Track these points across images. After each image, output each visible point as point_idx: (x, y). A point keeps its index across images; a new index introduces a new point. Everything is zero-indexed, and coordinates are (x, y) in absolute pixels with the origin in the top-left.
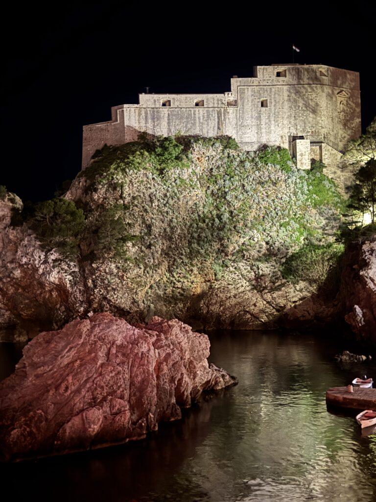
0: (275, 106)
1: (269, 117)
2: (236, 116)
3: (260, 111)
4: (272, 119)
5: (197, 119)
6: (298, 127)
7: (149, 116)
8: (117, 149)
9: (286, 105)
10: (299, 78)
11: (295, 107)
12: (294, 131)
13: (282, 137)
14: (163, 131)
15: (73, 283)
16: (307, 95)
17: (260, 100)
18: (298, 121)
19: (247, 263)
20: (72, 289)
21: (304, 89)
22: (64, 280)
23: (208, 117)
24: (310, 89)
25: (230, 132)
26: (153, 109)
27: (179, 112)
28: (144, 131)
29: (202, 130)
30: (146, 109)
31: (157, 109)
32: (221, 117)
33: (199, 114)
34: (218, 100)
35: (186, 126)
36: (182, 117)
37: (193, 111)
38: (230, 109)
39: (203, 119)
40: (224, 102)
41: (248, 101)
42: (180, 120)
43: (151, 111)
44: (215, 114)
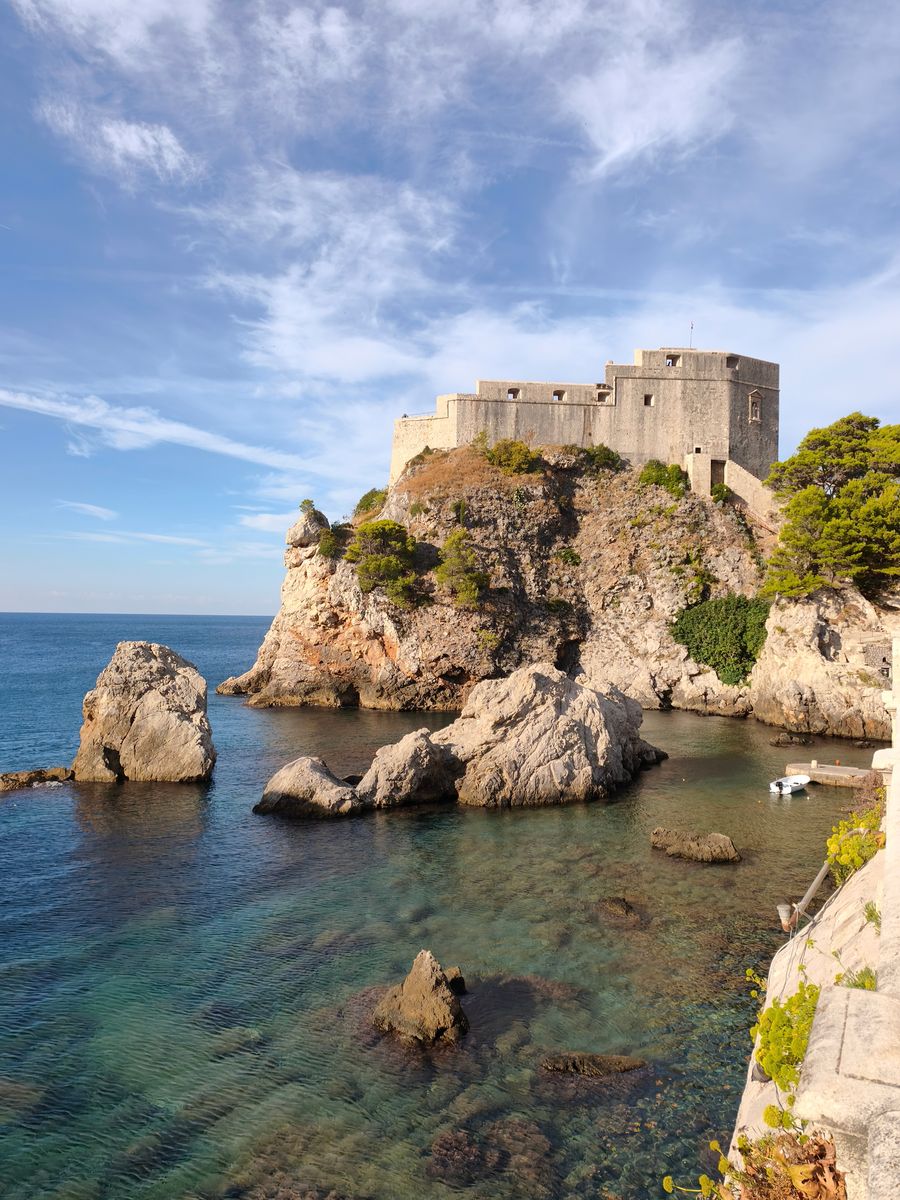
0: (664, 404)
1: (655, 419)
2: (610, 415)
3: (643, 411)
4: (659, 422)
5: (557, 418)
6: (695, 436)
7: (490, 410)
8: (446, 455)
9: (679, 405)
10: (698, 369)
11: (691, 408)
12: (689, 441)
13: (672, 448)
14: (508, 432)
15: (402, 634)
16: (708, 393)
17: (643, 396)
18: (694, 428)
19: (627, 619)
20: (401, 641)
21: (704, 385)
22: (390, 629)
23: (571, 415)
24: (712, 385)
25: (601, 438)
26: (496, 401)
27: (532, 406)
28: (482, 431)
29: (562, 433)
30: (488, 401)
31: (502, 402)
32: (589, 416)
33: (559, 410)
34: (586, 393)
35: (540, 426)
36: (535, 414)
37: (550, 405)
38: (602, 405)
39: (565, 418)
40: (594, 396)
41: (627, 396)
42: (533, 417)
43: (494, 404)
44: (581, 412)
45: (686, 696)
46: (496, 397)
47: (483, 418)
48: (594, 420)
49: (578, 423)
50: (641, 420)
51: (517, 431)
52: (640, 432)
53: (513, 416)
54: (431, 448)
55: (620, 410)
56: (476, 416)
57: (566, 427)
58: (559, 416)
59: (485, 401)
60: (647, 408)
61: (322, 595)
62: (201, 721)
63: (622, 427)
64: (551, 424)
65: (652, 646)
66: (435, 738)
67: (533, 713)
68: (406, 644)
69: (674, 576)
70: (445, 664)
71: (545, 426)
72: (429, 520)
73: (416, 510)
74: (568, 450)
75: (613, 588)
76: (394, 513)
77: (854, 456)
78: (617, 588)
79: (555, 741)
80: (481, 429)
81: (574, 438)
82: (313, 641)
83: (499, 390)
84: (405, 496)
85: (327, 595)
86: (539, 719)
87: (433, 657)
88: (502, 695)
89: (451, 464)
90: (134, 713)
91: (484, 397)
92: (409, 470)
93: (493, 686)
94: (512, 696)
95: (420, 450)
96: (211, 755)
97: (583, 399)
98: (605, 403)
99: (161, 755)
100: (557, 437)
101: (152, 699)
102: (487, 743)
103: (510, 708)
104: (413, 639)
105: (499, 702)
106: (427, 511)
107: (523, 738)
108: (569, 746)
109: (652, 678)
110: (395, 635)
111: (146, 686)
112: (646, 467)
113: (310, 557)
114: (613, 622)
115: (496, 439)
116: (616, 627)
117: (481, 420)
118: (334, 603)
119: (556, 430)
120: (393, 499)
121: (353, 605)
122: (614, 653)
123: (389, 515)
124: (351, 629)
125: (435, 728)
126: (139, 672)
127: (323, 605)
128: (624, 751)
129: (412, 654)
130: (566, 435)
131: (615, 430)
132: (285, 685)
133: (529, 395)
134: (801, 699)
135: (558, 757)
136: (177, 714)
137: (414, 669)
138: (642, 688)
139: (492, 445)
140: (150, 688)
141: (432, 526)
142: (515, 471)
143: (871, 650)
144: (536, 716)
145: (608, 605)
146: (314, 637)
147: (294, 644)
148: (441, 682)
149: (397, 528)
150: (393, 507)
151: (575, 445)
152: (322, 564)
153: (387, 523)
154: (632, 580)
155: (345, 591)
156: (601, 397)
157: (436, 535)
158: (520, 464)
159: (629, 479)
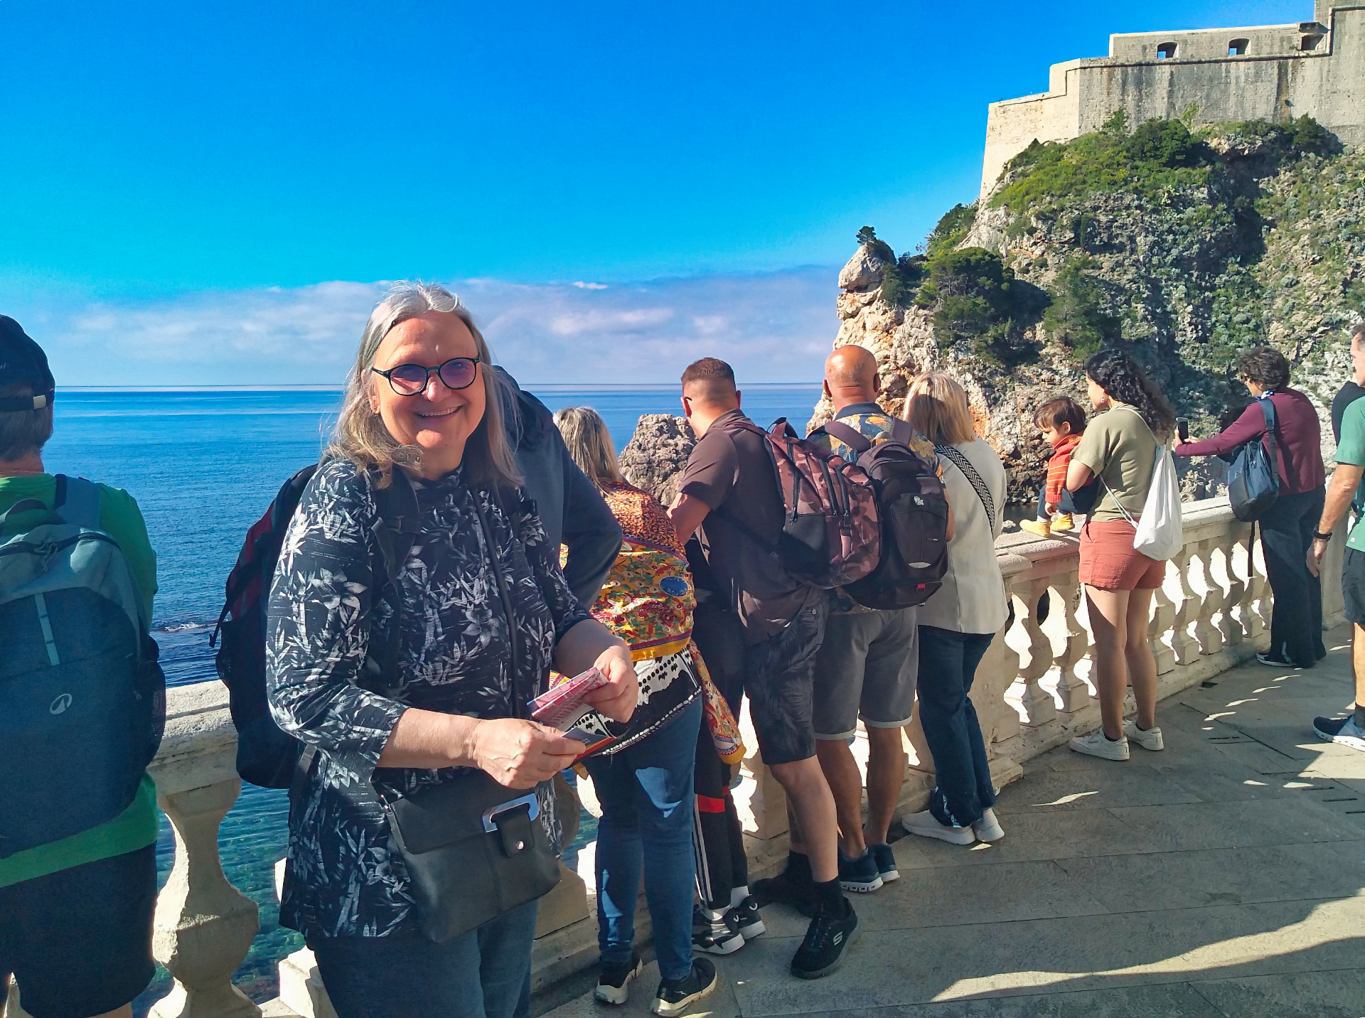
2: (1321, 70)
5: (1233, 81)
7: (1130, 79)
8: (1063, 148)
14: (1158, 108)
15: (993, 402)
22: (977, 396)
23: (1257, 74)
25: (1303, 105)
26: (1140, 65)
27: (1195, 67)
28: (1117, 110)
29: (1242, 103)
30: (1126, 66)
31: (1148, 64)
32: (1286, 74)
33: (1238, 69)
34: (1282, 40)
35: (1208, 96)
36: (1199, 79)
37: (1223, 64)
38: (1308, 56)
39: (1246, 80)
40: (1295, 43)
41: (1351, 37)
42: (1197, 82)
43: (1136, 70)
44: (1273, 69)
46: (1139, 59)
47: (1118, 92)
48: (1294, 79)
49: (1268, 88)
51: (1172, 105)
53: (1166, 84)
54: (1041, 142)
55: (1338, 63)
56: (1109, 89)
57: (1249, 94)
58: (1237, 78)
59: (1122, 65)
61: (886, 353)
63: (1341, 86)
64: (1224, 92)
68: (999, 415)
71: (1216, 94)
72: (1035, 244)
73: (1016, 231)
74: (1250, 128)
75: (1314, 329)
76: (985, 238)
78: (1321, 329)
80: (1115, 109)
81: (1261, 109)
83: (1144, 48)
84: (1001, 211)
89: (1070, 159)
91: (1120, 61)
92: (1008, 175)
95: (1024, 145)
97: (1276, 49)
98: (1312, 53)
100: (1233, 110)
104: (1008, 408)
106: (1032, 231)
110: (983, 403)
113: (870, 303)
114: (1312, 379)
115: (1138, 120)
117: (1116, 95)
118: (901, 363)
119: (1233, 99)
120: (984, 215)
121: (928, 365)
123: (979, 237)
126: (663, 451)
127: (887, 366)
129: (1007, 429)
130: (1248, 105)
131: (1329, 93)
133: (1190, 51)
139: (1132, 128)
141: (1038, 252)
142: (1165, 165)
145: (1305, 356)
149: (987, 258)
150: (983, 229)
151: (1262, 120)
152: (885, 312)
153: (974, 251)
154: (1346, 317)
155: (916, 346)
156: (1307, 43)
157: (1044, 265)
158: (1173, 155)
159: (1350, 164)
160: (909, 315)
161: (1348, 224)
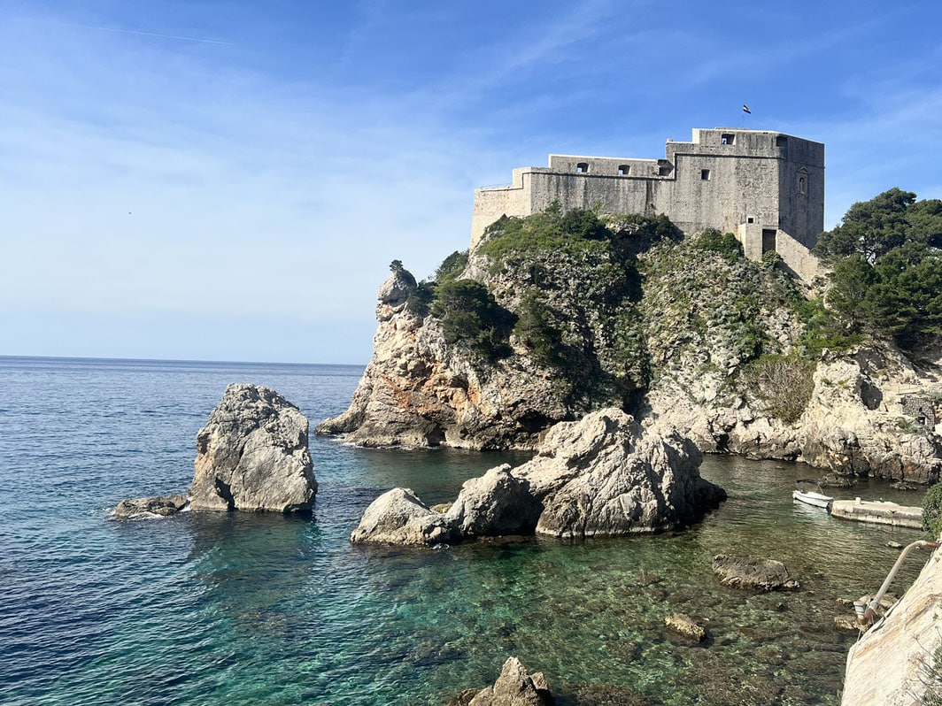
0: (720, 178)
1: (712, 191)
2: (670, 188)
3: (701, 184)
5: (622, 190)
6: (748, 208)
7: (561, 183)
8: (521, 222)
9: (733, 180)
10: (750, 147)
11: (744, 182)
12: (742, 212)
13: (726, 218)
14: (578, 202)
15: (483, 382)
16: (759, 170)
17: (700, 171)
18: (746, 201)
19: (687, 371)
20: (482, 387)
21: (757, 162)
22: (472, 378)
23: (635, 187)
24: (763, 161)
25: (662, 207)
26: (566, 175)
27: (600, 180)
28: (554, 200)
29: (626, 203)
30: (559, 175)
31: (572, 175)
32: (651, 188)
33: (624, 183)
34: (648, 168)
35: (607, 197)
36: (602, 186)
37: (616, 180)
38: (663, 180)
39: (629, 190)
40: (656, 171)
41: (686, 170)
42: (601, 189)
43: (565, 177)
44: (644, 185)
45: (740, 440)
46: (566, 171)
47: (554, 190)
48: (656, 192)
49: (641, 195)
50: (699, 192)
51: (586, 201)
52: (698, 204)
53: (582, 187)
54: (508, 216)
55: (679, 185)
56: (549, 187)
57: (630, 198)
58: (624, 188)
59: (556, 174)
60: (705, 183)
61: (411, 346)
62: (304, 456)
63: (681, 199)
64: (616, 196)
65: (710, 394)
66: (515, 473)
67: (603, 452)
68: (487, 390)
69: (729, 332)
70: (522, 408)
71: (611, 197)
72: (507, 280)
73: (495, 271)
74: (632, 219)
75: (673, 342)
76: (475, 274)
77: (893, 227)
78: (677, 342)
79: (624, 477)
80: (553, 200)
81: (638, 208)
82: (402, 387)
83: (569, 165)
84: (485, 258)
85: (415, 345)
86: (609, 457)
87: (511, 403)
88: (576, 436)
89: (528, 228)
90: (243, 447)
91: (555, 171)
92: (488, 235)
93: (567, 427)
94: (584, 436)
95: (498, 217)
96: (312, 484)
97: (645, 173)
98: (665, 177)
99: (268, 485)
100: (622, 207)
101: (259, 435)
102: (563, 477)
103: (583, 446)
104: (493, 385)
105: (573, 442)
106: (505, 272)
107: (595, 474)
108: (636, 482)
109: (709, 423)
110: (477, 382)
111: (254, 423)
112: (703, 236)
113: (399, 312)
114: (674, 373)
115: (567, 208)
116: (676, 378)
117: (553, 192)
118: (421, 353)
119: (621, 201)
120: (474, 259)
121: (438, 356)
122: (675, 401)
123: (471, 273)
124: (437, 376)
125: (515, 464)
126: (246, 411)
127: (411, 355)
128: (686, 487)
129: (493, 399)
130: (630, 205)
131: (675, 202)
132: (377, 425)
133: (596, 169)
134: (845, 443)
135: (626, 491)
136: (281, 449)
137: (494, 412)
138: (700, 432)
139: (564, 213)
140: (257, 426)
141: (509, 285)
142: (583, 237)
143: (909, 401)
144: (607, 454)
145: (669, 358)
146: (404, 382)
147: (385, 390)
148: (518, 425)
149: (477, 286)
150: (474, 268)
151: (638, 215)
152: (410, 318)
153: (468, 282)
154: (691, 336)
155: (431, 342)
156: (662, 172)
157: (513, 294)
158: (588, 231)
159: (688, 245)
160: (426, 321)
161: (689, 280)
